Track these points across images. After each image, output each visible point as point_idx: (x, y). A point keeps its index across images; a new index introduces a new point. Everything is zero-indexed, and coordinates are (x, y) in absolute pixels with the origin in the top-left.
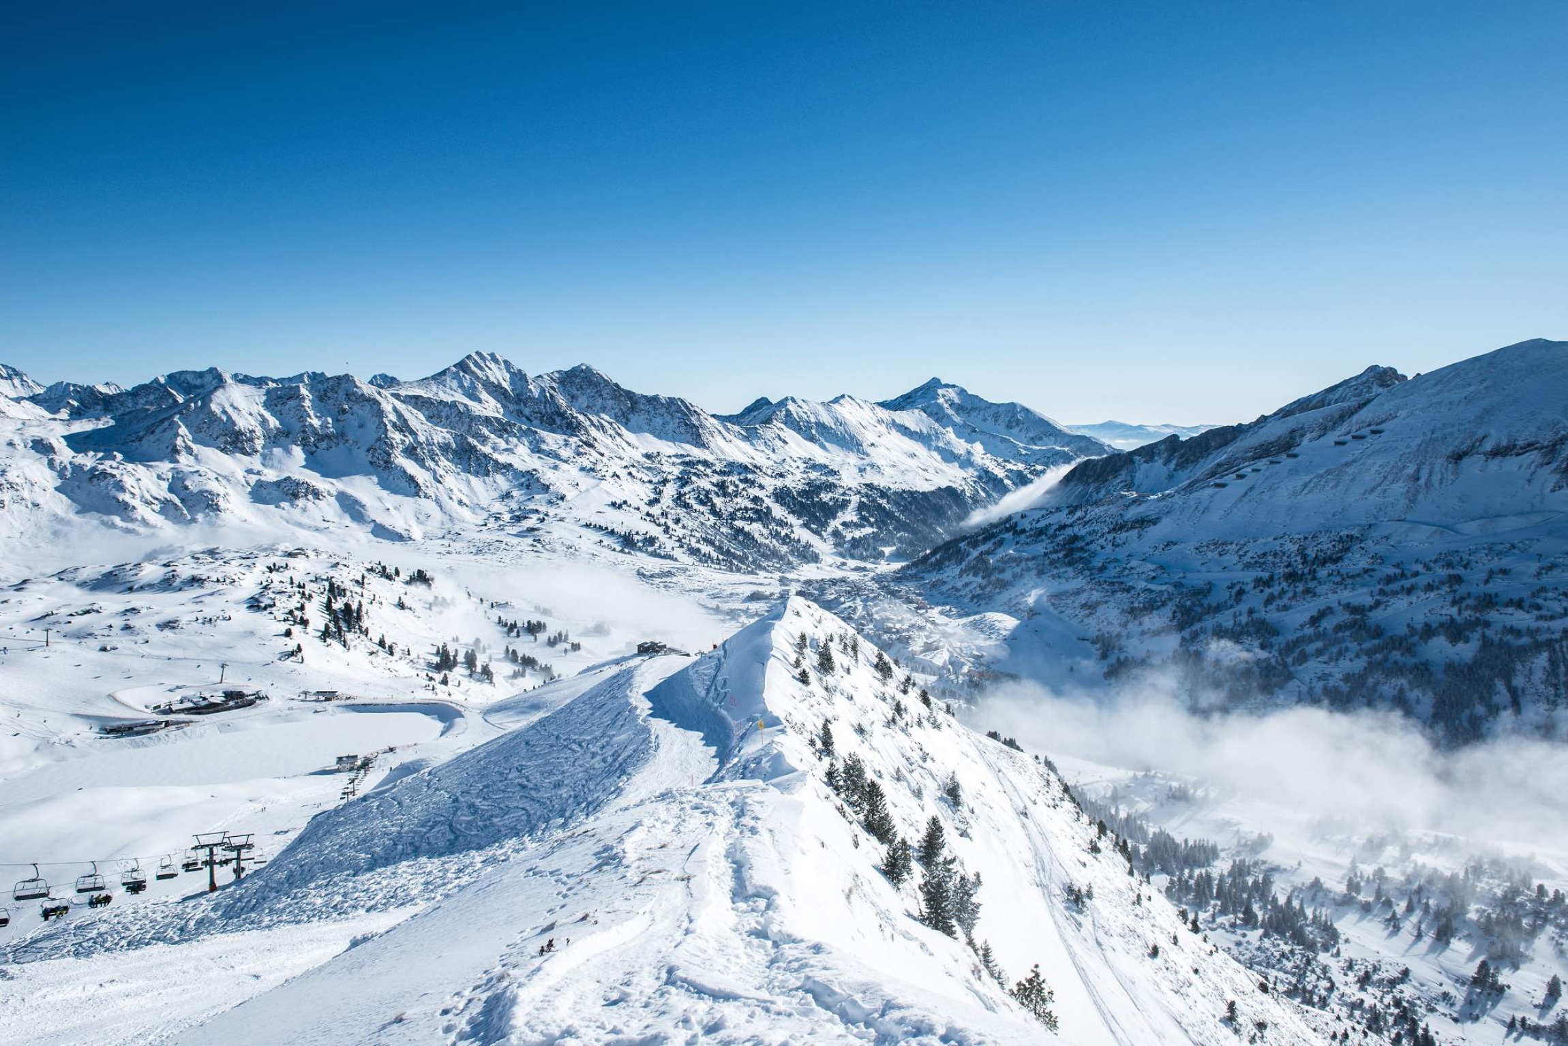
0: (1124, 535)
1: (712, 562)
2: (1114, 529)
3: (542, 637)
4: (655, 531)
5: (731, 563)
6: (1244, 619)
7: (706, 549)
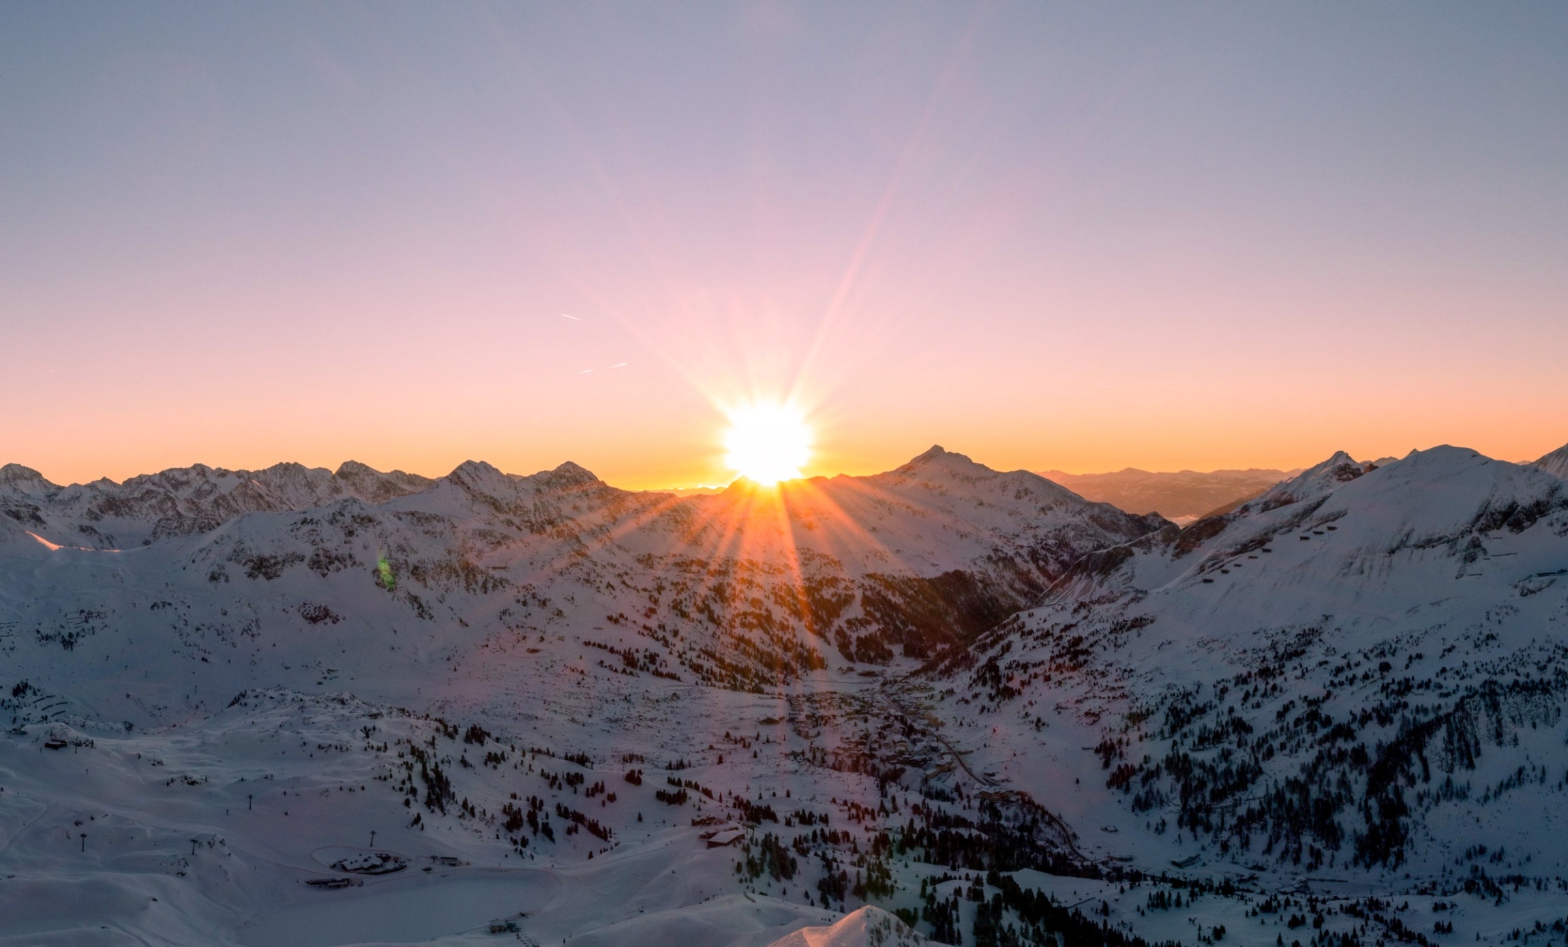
0: (1125, 634)
1: (716, 680)
2: (1115, 629)
3: (581, 788)
4: (656, 647)
5: (735, 679)
6: (1225, 719)
7: (708, 664)
